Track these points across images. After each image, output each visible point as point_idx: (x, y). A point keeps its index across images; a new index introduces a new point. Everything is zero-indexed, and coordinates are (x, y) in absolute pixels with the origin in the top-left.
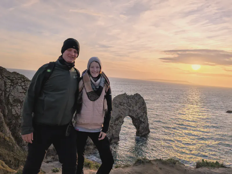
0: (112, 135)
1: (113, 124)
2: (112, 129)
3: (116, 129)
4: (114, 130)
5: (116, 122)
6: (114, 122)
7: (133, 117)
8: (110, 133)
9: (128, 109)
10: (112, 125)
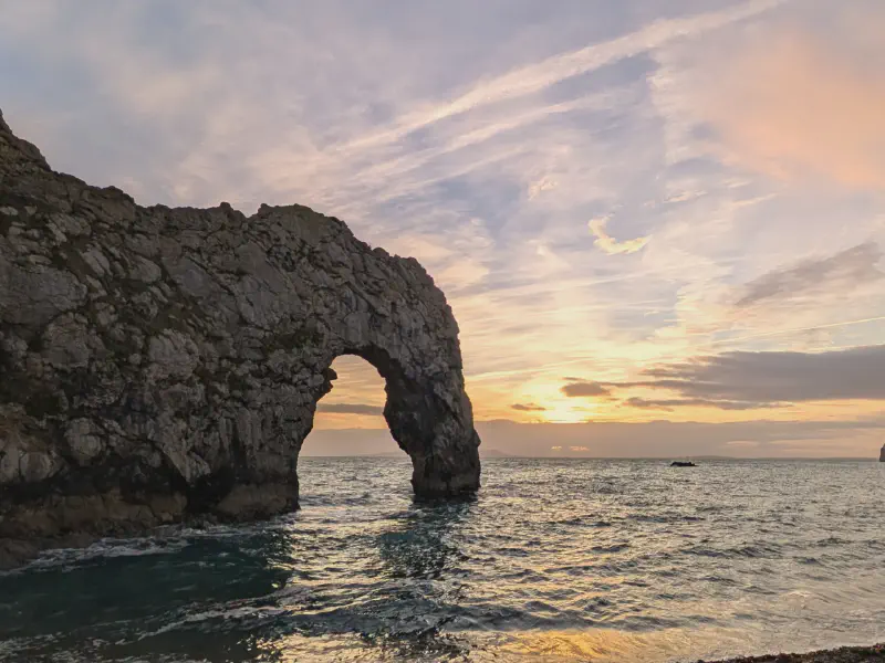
0: (235, 442)
1: (245, 368)
2: (234, 398)
3: (268, 404)
4: (250, 415)
5: (277, 359)
6: (258, 356)
7: (395, 362)
8: (214, 422)
9: (363, 304)
10: (239, 373)
